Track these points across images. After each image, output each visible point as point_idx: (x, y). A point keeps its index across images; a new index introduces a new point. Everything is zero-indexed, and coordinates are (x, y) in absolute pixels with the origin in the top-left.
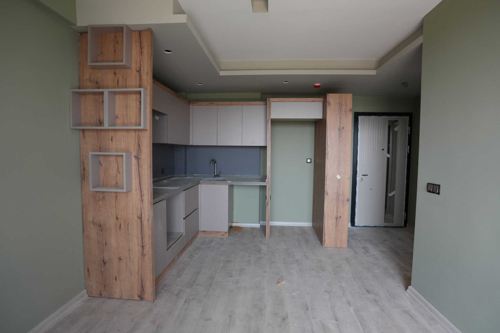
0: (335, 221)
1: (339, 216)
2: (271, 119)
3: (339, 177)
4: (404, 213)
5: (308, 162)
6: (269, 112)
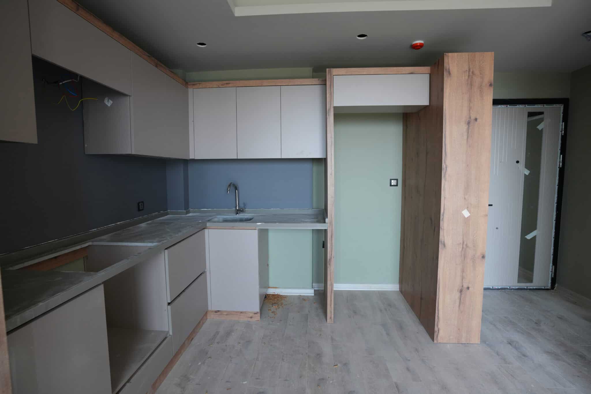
0: (458, 295)
1: (465, 286)
2: (335, 108)
3: (466, 214)
4: (551, 267)
5: (392, 184)
6: (331, 94)
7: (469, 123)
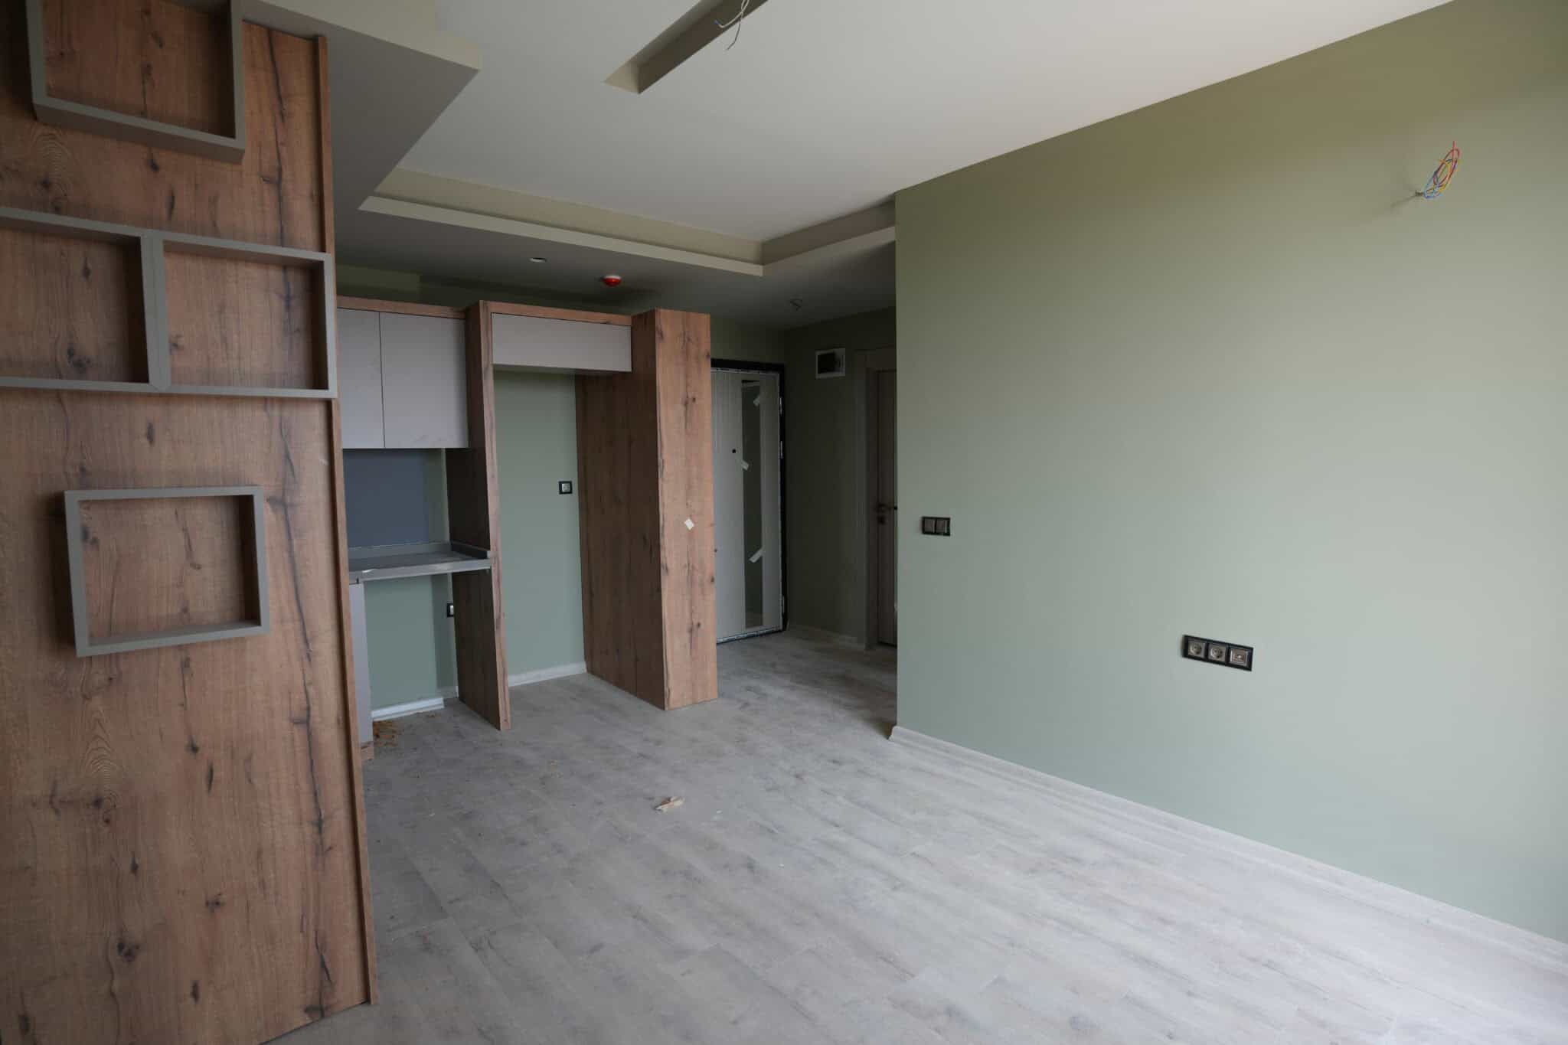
0: (687, 636)
1: (695, 622)
2: (495, 366)
3: (689, 524)
4: (781, 599)
5: (563, 490)
6: (488, 342)
7: (686, 404)
